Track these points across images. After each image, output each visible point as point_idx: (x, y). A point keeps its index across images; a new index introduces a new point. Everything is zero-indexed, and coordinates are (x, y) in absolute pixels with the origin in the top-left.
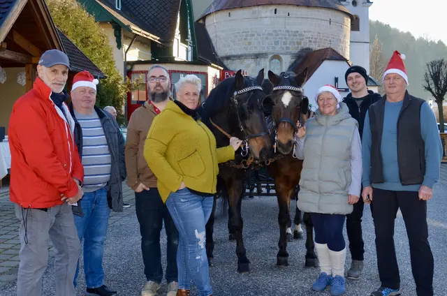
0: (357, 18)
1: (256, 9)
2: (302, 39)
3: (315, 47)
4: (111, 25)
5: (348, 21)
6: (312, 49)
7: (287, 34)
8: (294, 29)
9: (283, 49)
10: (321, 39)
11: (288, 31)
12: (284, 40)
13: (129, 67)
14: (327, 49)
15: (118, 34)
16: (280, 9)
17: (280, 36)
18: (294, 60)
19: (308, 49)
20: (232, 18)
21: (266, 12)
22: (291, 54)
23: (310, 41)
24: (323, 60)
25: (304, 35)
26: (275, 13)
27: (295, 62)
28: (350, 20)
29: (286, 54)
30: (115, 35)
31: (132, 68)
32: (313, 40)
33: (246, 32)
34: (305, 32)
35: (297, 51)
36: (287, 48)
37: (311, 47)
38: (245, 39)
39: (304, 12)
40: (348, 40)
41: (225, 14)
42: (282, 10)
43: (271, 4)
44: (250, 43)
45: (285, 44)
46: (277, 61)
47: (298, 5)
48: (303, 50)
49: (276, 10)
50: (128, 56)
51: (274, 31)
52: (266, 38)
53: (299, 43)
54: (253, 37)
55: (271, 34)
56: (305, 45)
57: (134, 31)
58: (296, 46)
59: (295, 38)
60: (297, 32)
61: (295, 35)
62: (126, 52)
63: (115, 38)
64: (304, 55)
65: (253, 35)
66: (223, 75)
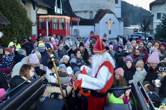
2: (100, 6)
3: (104, 9)
4: (31, 2)
9: (94, 9)
10: (106, 6)
11: (95, 4)
13: (38, 16)
14: (107, 10)
19: (101, 9)
22: (96, 11)
23: (102, 7)
24: (106, 13)
27: (97, 13)
29: (94, 11)
33: (82, 4)
34: (101, 4)
35: (98, 10)
36: (95, 9)
37: (102, 9)
38: (81, 6)
45: (94, 8)
46: (92, 13)
48: (100, 10)
50: (38, 12)
51: (91, 3)
52: (88, 6)
53: (99, 8)
54: (84, 6)
55: (90, 5)
56: (101, 8)
57: (39, 4)
58: (98, 8)
59: (97, 6)
60: (98, 4)
61: (97, 5)
62: (37, 11)
63: (33, 6)
64: (100, 11)
65: (84, 5)
66: (71, 19)
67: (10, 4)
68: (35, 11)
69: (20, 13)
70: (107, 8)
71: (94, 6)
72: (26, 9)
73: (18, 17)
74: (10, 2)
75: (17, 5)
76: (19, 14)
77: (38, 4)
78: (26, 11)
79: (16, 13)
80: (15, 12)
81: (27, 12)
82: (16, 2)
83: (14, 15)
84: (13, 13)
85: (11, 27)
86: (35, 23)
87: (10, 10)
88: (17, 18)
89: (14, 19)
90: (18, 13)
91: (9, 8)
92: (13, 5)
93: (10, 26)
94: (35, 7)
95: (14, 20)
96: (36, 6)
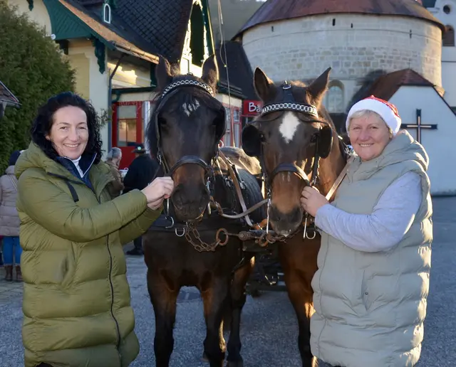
0: (451, 30)
1: (308, 20)
2: (372, 58)
3: (390, 68)
4: (91, 43)
5: (438, 33)
6: (385, 72)
7: (351, 52)
8: (361, 45)
9: (345, 72)
10: (398, 58)
11: (351, 49)
12: (346, 61)
13: (114, 97)
14: (404, 71)
15: (100, 54)
16: (339, 19)
17: (340, 55)
18: (360, 87)
19: (380, 72)
20: (276, 32)
21: (322, 24)
22: (356, 79)
23: (383, 61)
24: (399, 86)
25: (373, 54)
26: (334, 24)
27: (362, 89)
28: (439, 31)
29: (349, 79)
30: (97, 55)
31: (118, 99)
32: (387, 59)
33: (294, 51)
34: (375, 49)
35: (364, 75)
36: (351, 71)
37: (384, 68)
38: (293, 60)
39: (374, 22)
40: (438, 59)
41: (267, 28)
42: (342, 21)
43: (327, 13)
44: (299, 66)
45: (347, 65)
46: (337, 88)
47: (364, 14)
48: (372, 73)
49: (334, 21)
50: (114, 82)
51: (333, 49)
52: (322, 58)
53: (367, 64)
54: (304, 58)
55: (329, 53)
56: (376, 65)
57: (119, 49)
58: (363, 68)
59: (361, 57)
60: (364, 49)
61: (361, 54)
62: (111, 77)
63: (96, 59)
64: (374, 79)
65: (303, 55)
66: (245, 106)
67: (19, 46)
68: (105, 76)
69: (50, 78)
70: (406, 66)
71: (348, 58)
72: (72, 67)
73: (44, 89)
74: (18, 40)
75: (40, 48)
76: (46, 78)
77: (114, 50)
78: (71, 73)
79: (37, 75)
80: (34, 73)
81: (74, 76)
82: (38, 39)
83: (29, 83)
84: (29, 75)
85: (16, 126)
86: (104, 116)
87: (19, 66)
88: (40, 94)
89: (28, 96)
90: (45, 76)
91: (16, 60)
92: (28, 50)
93: (14, 119)
94: (106, 61)
95: (29, 101)
96: (109, 56)
